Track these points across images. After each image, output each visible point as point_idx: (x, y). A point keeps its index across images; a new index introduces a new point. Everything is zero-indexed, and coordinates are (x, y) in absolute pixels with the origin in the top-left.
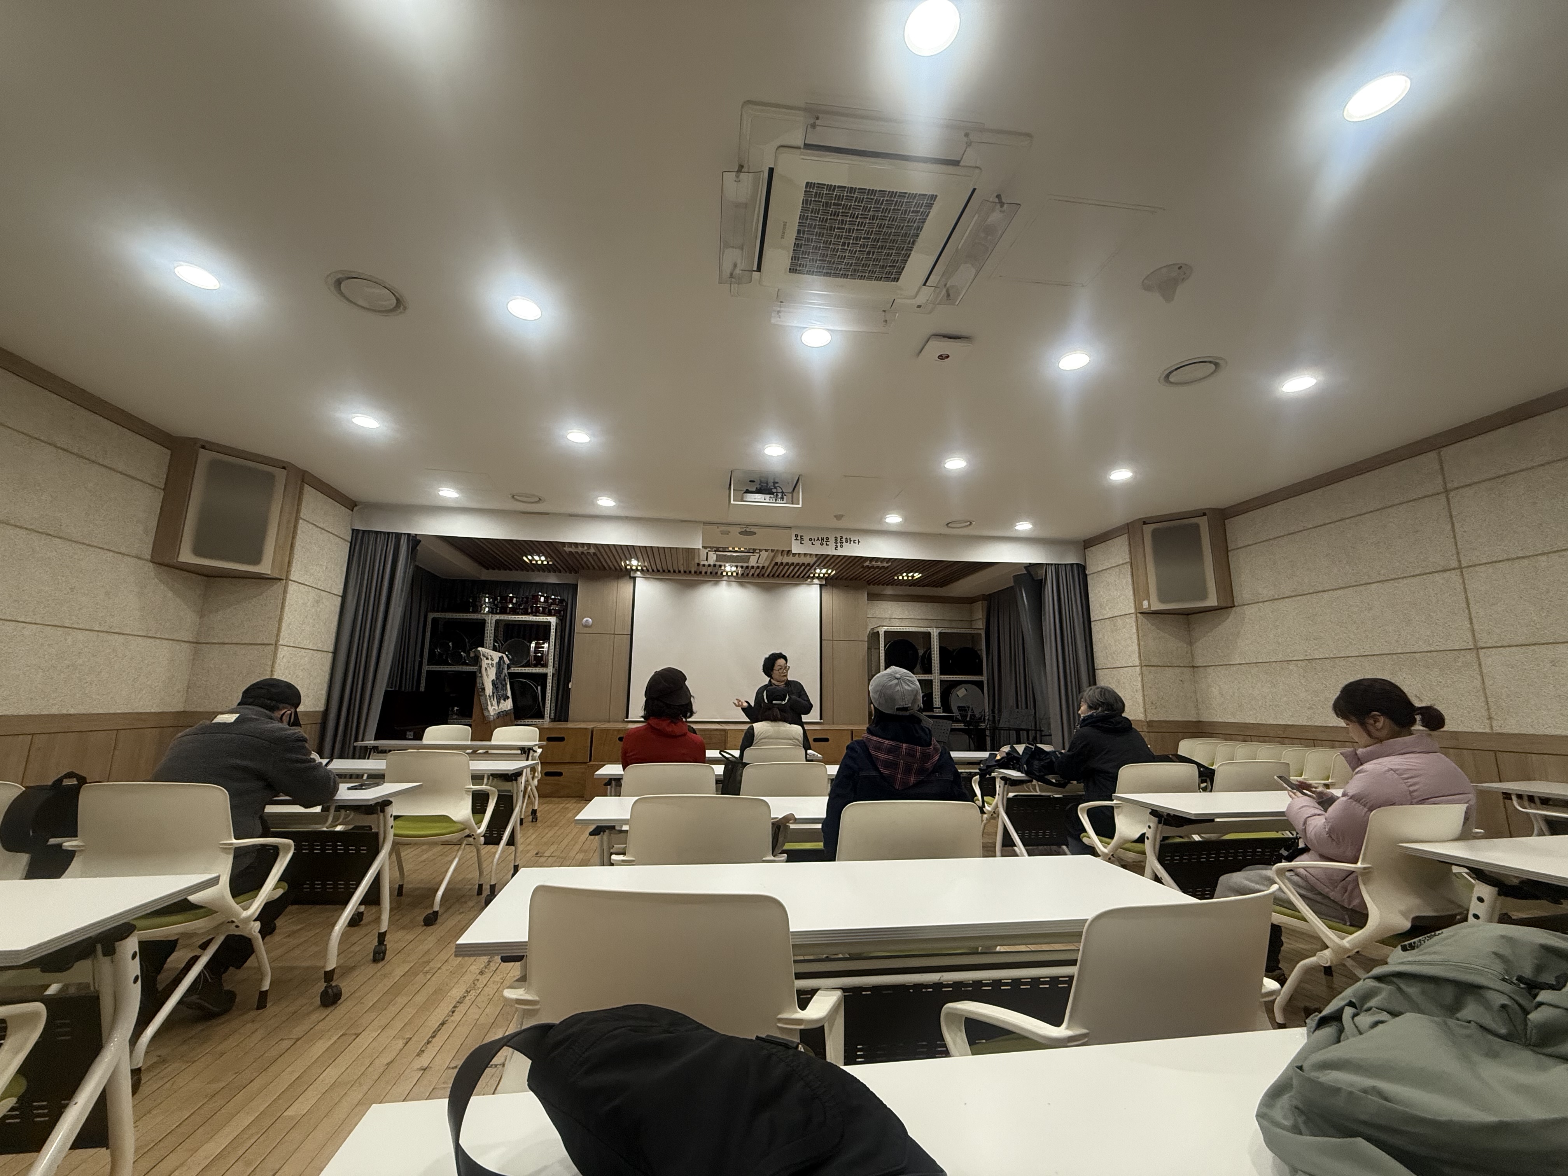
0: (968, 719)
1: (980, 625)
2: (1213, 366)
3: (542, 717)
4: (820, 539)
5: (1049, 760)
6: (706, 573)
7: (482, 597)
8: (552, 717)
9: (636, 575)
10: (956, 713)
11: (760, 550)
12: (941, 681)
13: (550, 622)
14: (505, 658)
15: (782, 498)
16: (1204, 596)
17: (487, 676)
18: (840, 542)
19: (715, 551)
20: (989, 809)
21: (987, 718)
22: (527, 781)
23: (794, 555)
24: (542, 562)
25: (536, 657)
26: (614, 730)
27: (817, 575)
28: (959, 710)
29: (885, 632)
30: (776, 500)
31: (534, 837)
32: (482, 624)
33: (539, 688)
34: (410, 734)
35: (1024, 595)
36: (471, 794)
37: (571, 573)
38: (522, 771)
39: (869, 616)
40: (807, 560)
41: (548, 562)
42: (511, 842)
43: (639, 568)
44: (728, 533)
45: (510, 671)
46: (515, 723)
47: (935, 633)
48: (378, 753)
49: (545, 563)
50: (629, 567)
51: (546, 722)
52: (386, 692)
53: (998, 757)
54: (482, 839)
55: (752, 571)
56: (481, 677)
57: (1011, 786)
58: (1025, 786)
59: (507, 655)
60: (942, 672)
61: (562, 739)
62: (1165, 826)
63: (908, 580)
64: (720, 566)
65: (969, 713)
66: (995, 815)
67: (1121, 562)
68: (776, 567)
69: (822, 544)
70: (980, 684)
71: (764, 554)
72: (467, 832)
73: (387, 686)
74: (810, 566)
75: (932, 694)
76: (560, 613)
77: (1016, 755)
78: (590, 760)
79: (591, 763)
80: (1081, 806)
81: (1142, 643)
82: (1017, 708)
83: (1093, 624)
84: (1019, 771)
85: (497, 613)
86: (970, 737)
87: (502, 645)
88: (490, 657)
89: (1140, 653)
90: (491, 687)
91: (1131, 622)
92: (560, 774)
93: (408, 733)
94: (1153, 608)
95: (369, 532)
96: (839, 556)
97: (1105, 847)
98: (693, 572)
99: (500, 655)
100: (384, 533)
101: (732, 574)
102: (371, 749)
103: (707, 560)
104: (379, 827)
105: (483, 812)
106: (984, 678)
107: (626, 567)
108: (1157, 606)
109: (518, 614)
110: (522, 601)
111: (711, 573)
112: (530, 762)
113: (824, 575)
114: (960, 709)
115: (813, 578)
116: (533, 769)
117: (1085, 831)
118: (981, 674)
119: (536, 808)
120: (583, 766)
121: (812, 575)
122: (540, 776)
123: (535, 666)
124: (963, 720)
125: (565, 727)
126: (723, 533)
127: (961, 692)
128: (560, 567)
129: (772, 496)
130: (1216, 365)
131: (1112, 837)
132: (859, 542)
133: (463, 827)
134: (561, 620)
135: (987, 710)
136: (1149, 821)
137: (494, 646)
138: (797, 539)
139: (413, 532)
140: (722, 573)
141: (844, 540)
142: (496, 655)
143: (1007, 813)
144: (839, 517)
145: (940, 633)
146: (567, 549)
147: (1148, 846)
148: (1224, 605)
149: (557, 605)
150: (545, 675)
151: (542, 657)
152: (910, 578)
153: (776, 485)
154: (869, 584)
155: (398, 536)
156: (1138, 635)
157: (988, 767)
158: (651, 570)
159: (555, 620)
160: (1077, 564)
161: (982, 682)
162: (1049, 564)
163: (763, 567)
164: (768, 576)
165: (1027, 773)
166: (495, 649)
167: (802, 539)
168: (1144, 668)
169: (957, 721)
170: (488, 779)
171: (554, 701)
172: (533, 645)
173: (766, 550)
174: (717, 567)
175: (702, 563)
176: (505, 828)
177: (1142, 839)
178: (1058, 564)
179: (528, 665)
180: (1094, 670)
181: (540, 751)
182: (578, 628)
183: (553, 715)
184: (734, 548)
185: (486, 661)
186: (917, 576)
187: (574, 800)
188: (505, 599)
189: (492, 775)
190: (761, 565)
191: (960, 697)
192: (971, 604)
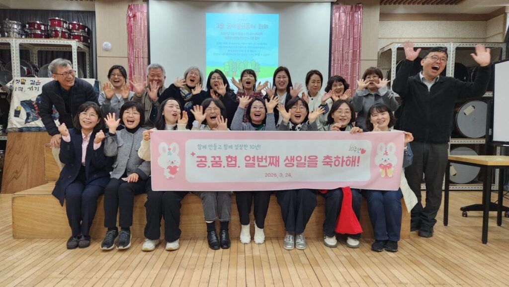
1: (500, 39)
13: (70, 45)
29: (398, 49)
47: (451, 48)
85: (23, 38)
127: (468, 109)
145: (458, 49)
154: (382, 3)
191: (467, 114)
192: (486, 20)
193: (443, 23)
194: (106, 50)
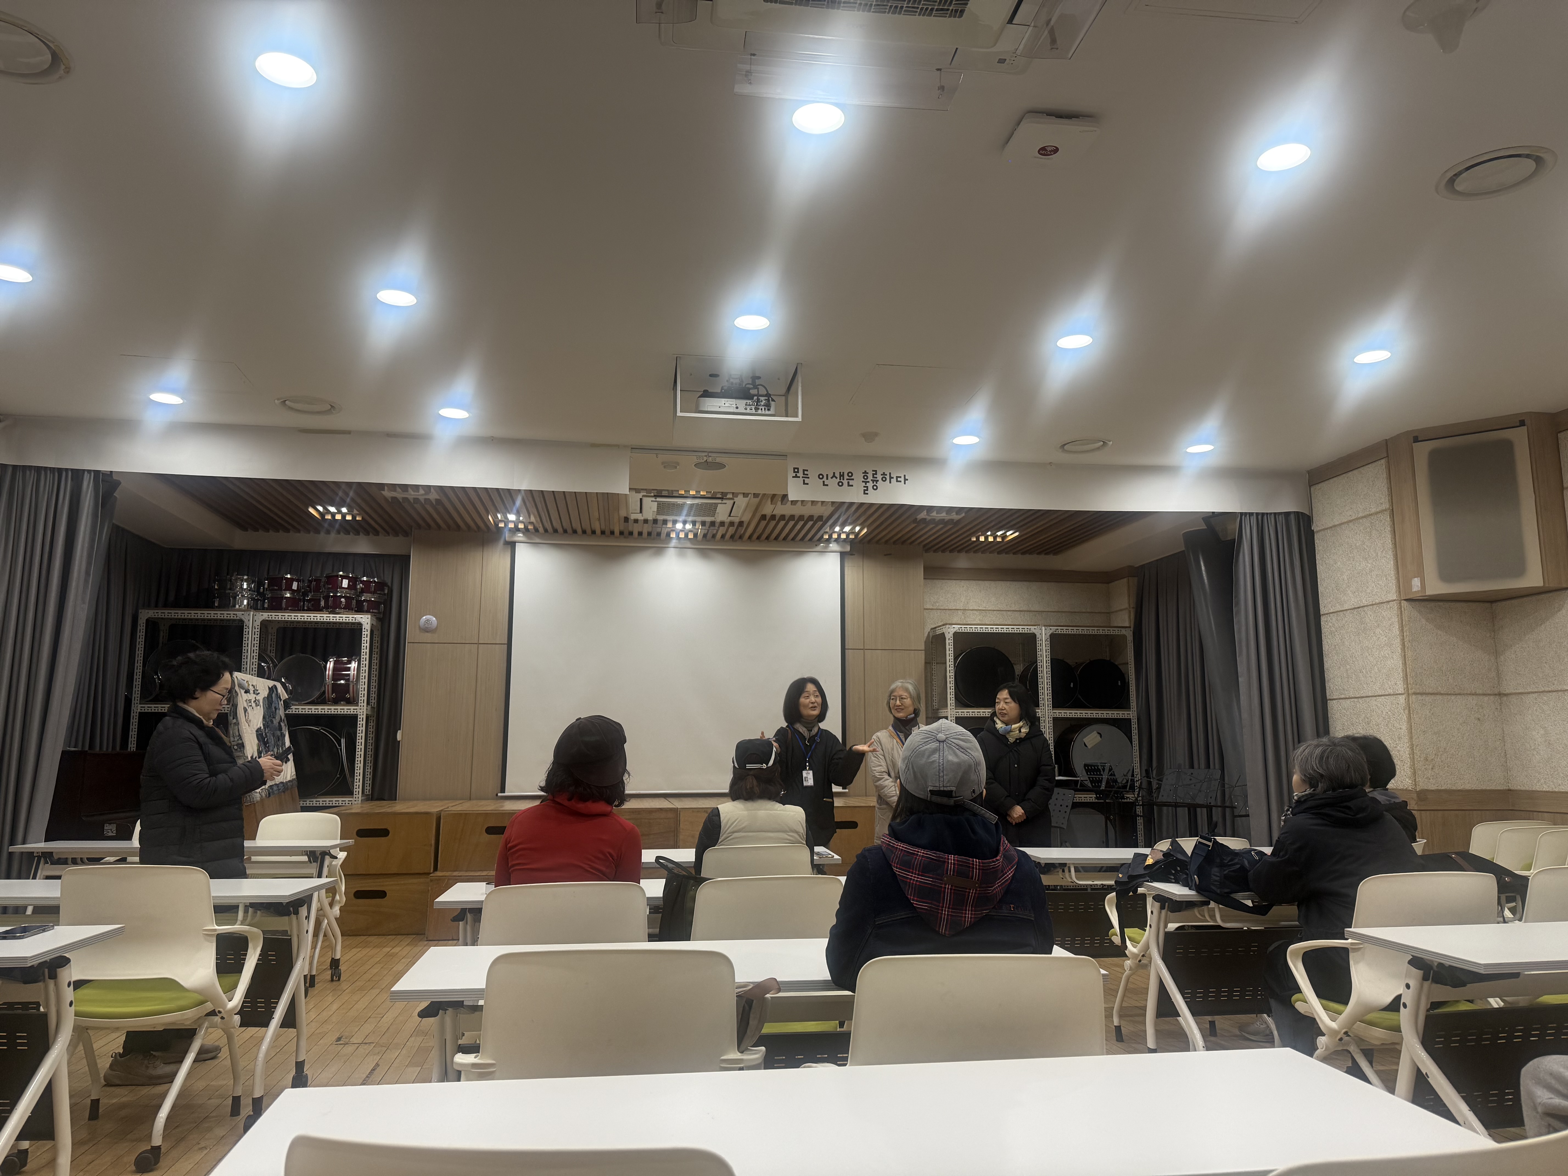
0: (1103, 787)
1: (1123, 620)
2: (1531, 164)
3: (350, 793)
4: (837, 475)
5: (1238, 866)
6: (640, 534)
7: (236, 580)
8: (367, 792)
9: (516, 539)
10: (1082, 776)
11: (735, 495)
12: (1055, 720)
13: (360, 624)
14: (280, 689)
15: (768, 406)
16: (1520, 570)
17: (248, 721)
18: (872, 480)
19: (655, 496)
20: (1135, 950)
21: (1137, 784)
22: (320, 909)
23: (794, 502)
24: (344, 516)
25: (335, 687)
26: (479, 815)
27: (835, 536)
28: (1087, 771)
29: (956, 635)
30: (757, 409)
31: (335, 1007)
32: (239, 627)
33: (343, 741)
34: (110, 829)
35: (1203, 568)
36: (214, 939)
37: (396, 535)
38: (311, 896)
39: (928, 606)
40: (816, 511)
41: (354, 517)
42: (289, 1021)
43: (521, 526)
44: (675, 465)
45: (289, 712)
46: (302, 803)
47: (1043, 635)
48: (52, 864)
49: (349, 518)
50: (502, 525)
51: (355, 802)
52: (64, 753)
53: (1150, 861)
54: (237, 1018)
55: (722, 530)
56: (237, 724)
57: (1172, 912)
58: (1196, 911)
59: (283, 685)
60: (1057, 704)
61: (384, 833)
62: (1434, 986)
63: (995, 542)
64: (665, 522)
65: (1105, 777)
66: (1143, 961)
67: (1373, 510)
68: (763, 523)
69: (840, 484)
70: (1123, 725)
71: (741, 502)
72: (209, 1006)
73: (68, 742)
74: (821, 521)
76: (378, 608)
77: (1180, 857)
78: (436, 869)
79: (438, 873)
80: (1292, 947)
81: (1409, 654)
82: (1192, 766)
83: (1323, 619)
84: (1186, 884)
85: (263, 609)
86: (1107, 818)
87: (275, 666)
88: (251, 689)
89: (1405, 671)
90: (256, 741)
91: (1390, 616)
92: (382, 894)
93: (107, 827)
94: (1430, 592)
95: (24, 468)
96: (872, 505)
97: (1333, 1020)
98: (617, 532)
99: (271, 683)
100: (52, 470)
101: (686, 535)
102: (39, 858)
103: (641, 512)
104: (47, 1006)
105: (239, 970)
106: (1131, 714)
107: (496, 525)
108: (1436, 587)
109: (302, 610)
110: (309, 586)
111: (649, 534)
112: (324, 880)
113: (848, 535)
114: (1090, 769)
115: (828, 541)
116: (331, 890)
117: (1298, 990)
118: (1125, 706)
119: (338, 957)
120: (422, 880)
121: (826, 537)
122: (344, 899)
123: (336, 702)
124: (1095, 789)
125: (389, 810)
126: (666, 465)
127: (1091, 738)
128: (376, 526)
129: (749, 401)
130: (1538, 160)
131: (1346, 1002)
132: (905, 480)
133: (201, 998)
134: (379, 619)
135: (1137, 771)
136: (1408, 975)
137: (260, 667)
138: (796, 477)
139: (104, 467)
140: (668, 535)
141: (879, 477)
142: (263, 685)
143: (1164, 959)
144: (869, 437)
145: (1053, 637)
146: (387, 493)
147: (1405, 1017)
148: (1553, 585)
149: (374, 593)
150: (354, 718)
151: (347, 686)
152: (999, 539)
153: (758, 382)
154: (927, 551)
155: (78, 475)
156: (1403, 640)
157: (1132, 878)
158: (541, 530)
159: (369, 621)
160: (1297, 514)
161: (1128, 721)
162: (1246, 513)
163: (741, 523)
164: (750, 537)
165: (1199, 889)
166: (261, 674)
167: (806, 476)
168: (1413, 698)
169: (1084, 789)
170: (246, 911)
171: (370, 765)
172: (330, 665)
173: (745, 495)
174: (660, 523)
175: (633, 517)
176: (278, 997)
177: (1395, 1005)
178: (1263, 514)
179: (322, 700)
180: (1325, 701)
181: (342, 855)
182: (411, 633)
183: (368, 788)
184: (687, 491)
185: (245, 696)
186: (1011, 535)
187: (408, 940)
188: (277, 583)
189: (252, 905)
190: (737, 520)
191: (1089, 747)
192: (1108, 583)
193: (1035, 586)
194: (426, 630)
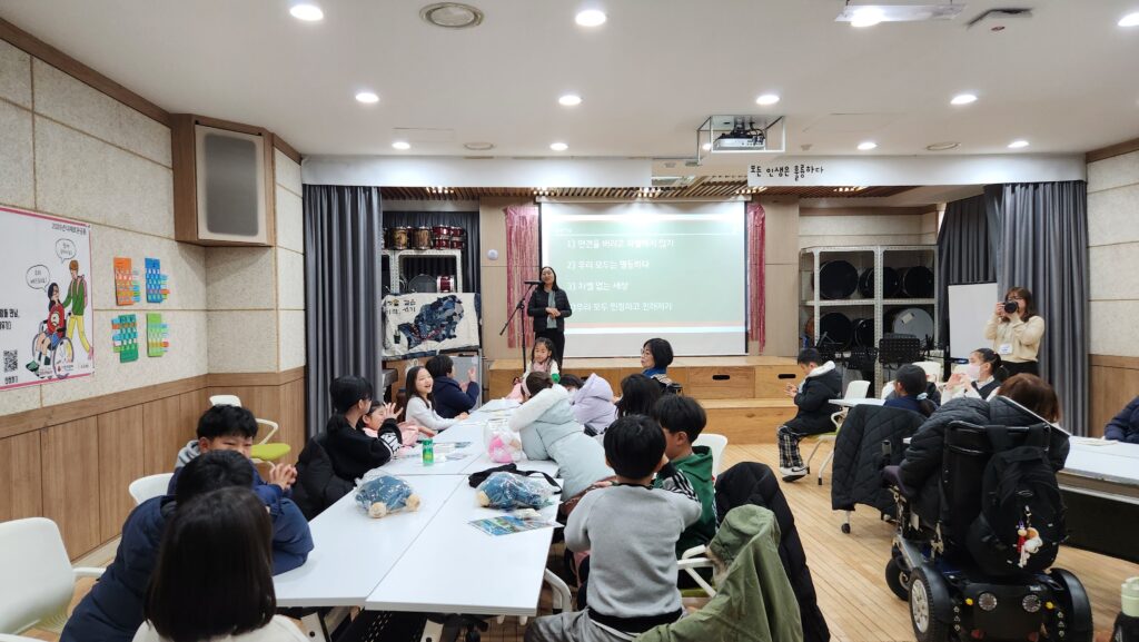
1: (932, 240)
4: (779, 169)
9: (541, 200)
12: (884, 306)
13: (455, 256)
15: (761, 142)
18: (800, 171)
29: (821, 253)
37: (468, 199)
39: (801, 234)
43: (547, 193)
47: (879, 251)
55: (672, 192)
60: (886, 296)
63: (849, 192)
68: (701, 187)
69: (780, 175)
70: (929, 309)
75: (873, 320)
76: (463, 246)
83: (1090, 250)
101: (648, 195)
106: (934, 301)
113: (752, 191)
115: (738, 195)
118: (931, 296)
121: (738, 193)
127: (906, 317)
132: (822, 170)
134: (465, 253)
138: (753, 171)
141: (805, 169)
144: (806, 147)
145: (886, 254)
149: (459, 236)
153: (753, 126)
154: (801, 198)
155: (354, 189)
158: (558, 194)
159: (459, 253)
160: (1076, 181)
161: (933, 306)
163: (686, 187)
164: (688, 195)
167: (759, 171)
172: (439, 280)
180: (1088, 301)
182: (484, 261)
190: (683, 186)
191: (905, 323)
192: (921, 215)
193: (871, 218)
194: (492, 259)
